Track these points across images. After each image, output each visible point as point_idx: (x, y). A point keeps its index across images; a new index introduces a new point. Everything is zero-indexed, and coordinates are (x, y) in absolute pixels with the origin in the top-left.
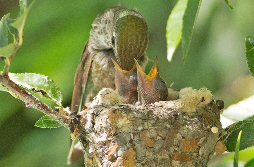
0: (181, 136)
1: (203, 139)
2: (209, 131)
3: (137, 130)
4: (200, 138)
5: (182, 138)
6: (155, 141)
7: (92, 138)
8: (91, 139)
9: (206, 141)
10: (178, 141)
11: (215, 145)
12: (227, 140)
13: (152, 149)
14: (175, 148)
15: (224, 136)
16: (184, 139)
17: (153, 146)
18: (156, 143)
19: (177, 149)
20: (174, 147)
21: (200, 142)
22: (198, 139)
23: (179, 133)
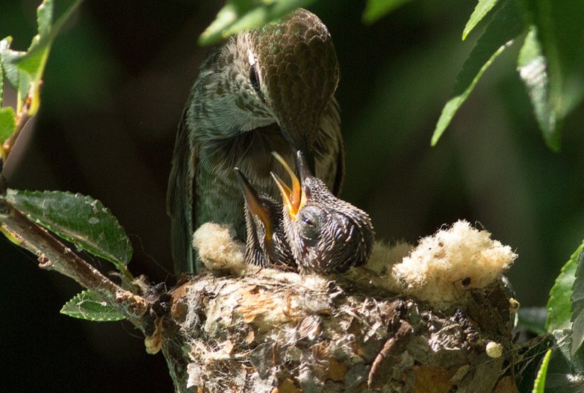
0: (412, 359)
1: (465, 368)
2: (481, 350)
3: (306, 339)
4: (457, 366)
5: (412, 364)
6: (348, 368)
7: (196, 352)
8: (193, 354)
9: (471, 373)
10: (403, 370)
11: (493, 385)
12: (523, 374)
13: (338, 386)
14: (394, 387)
15: (516, 366)
16: (417, 367)
17: (341, 379)
18: (350, 372)
19: (398, 389)
20: (392, 384)
21: (457, 377)
22: (452, 370)
23: (406, 352)
